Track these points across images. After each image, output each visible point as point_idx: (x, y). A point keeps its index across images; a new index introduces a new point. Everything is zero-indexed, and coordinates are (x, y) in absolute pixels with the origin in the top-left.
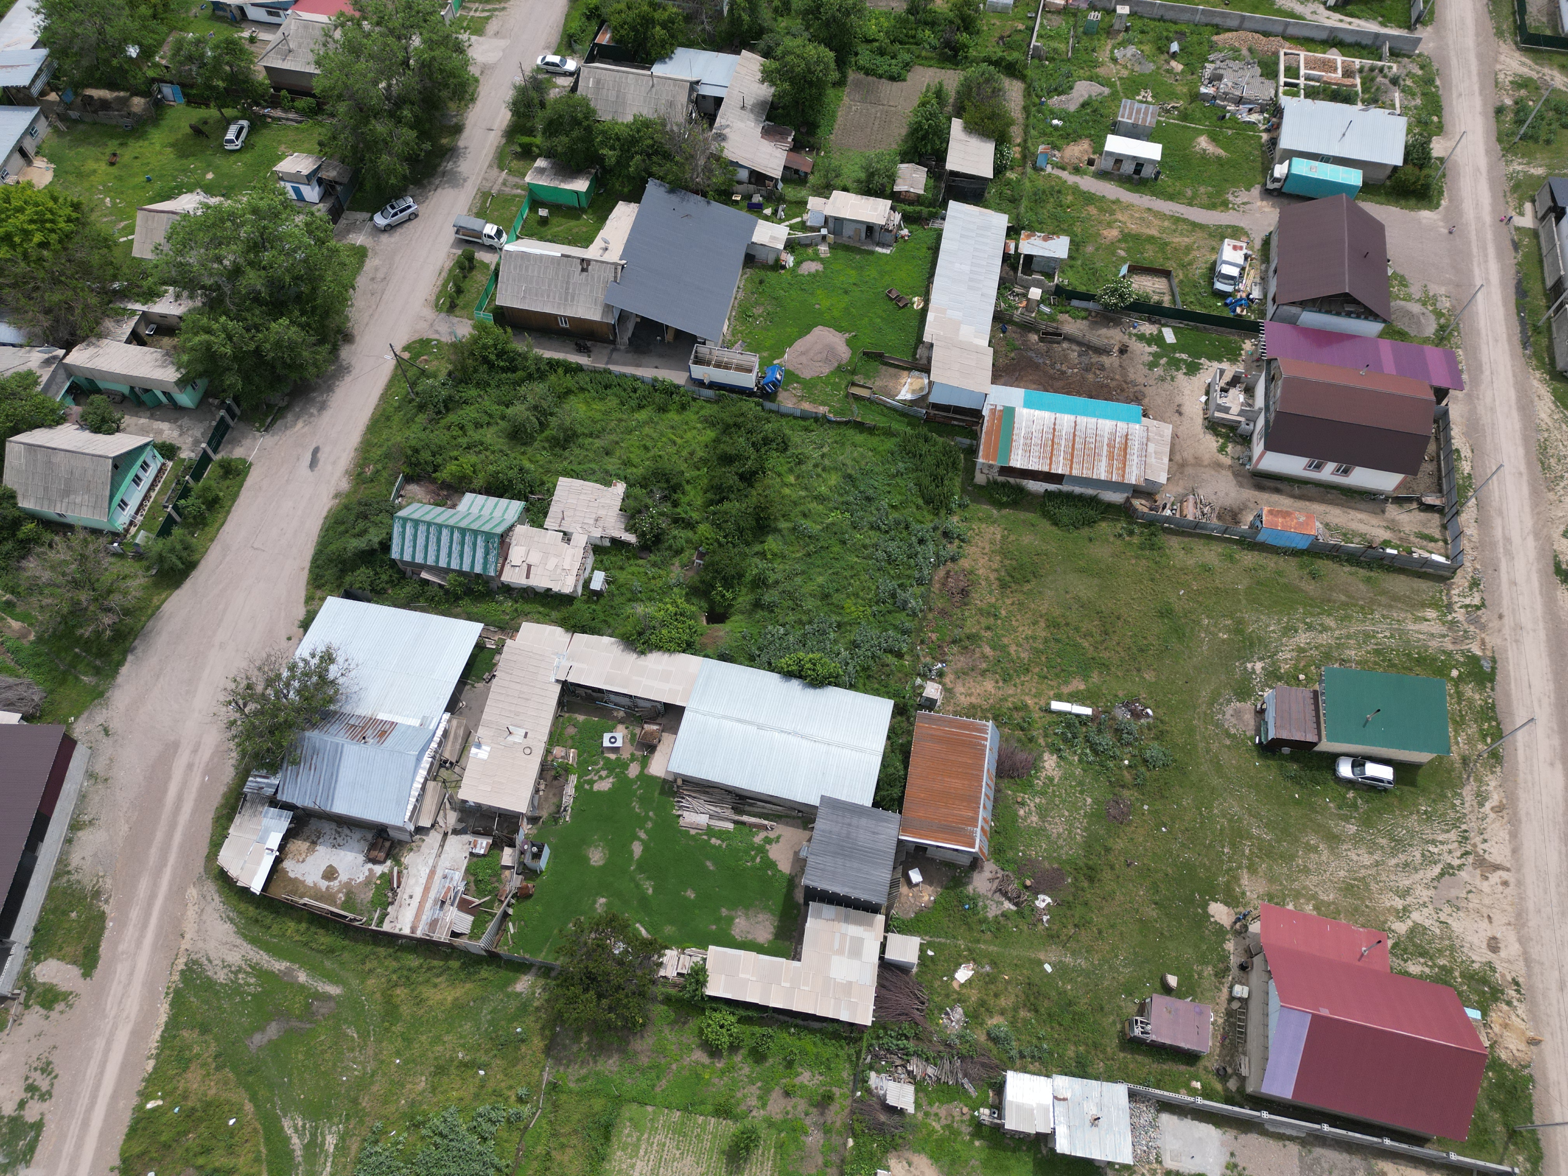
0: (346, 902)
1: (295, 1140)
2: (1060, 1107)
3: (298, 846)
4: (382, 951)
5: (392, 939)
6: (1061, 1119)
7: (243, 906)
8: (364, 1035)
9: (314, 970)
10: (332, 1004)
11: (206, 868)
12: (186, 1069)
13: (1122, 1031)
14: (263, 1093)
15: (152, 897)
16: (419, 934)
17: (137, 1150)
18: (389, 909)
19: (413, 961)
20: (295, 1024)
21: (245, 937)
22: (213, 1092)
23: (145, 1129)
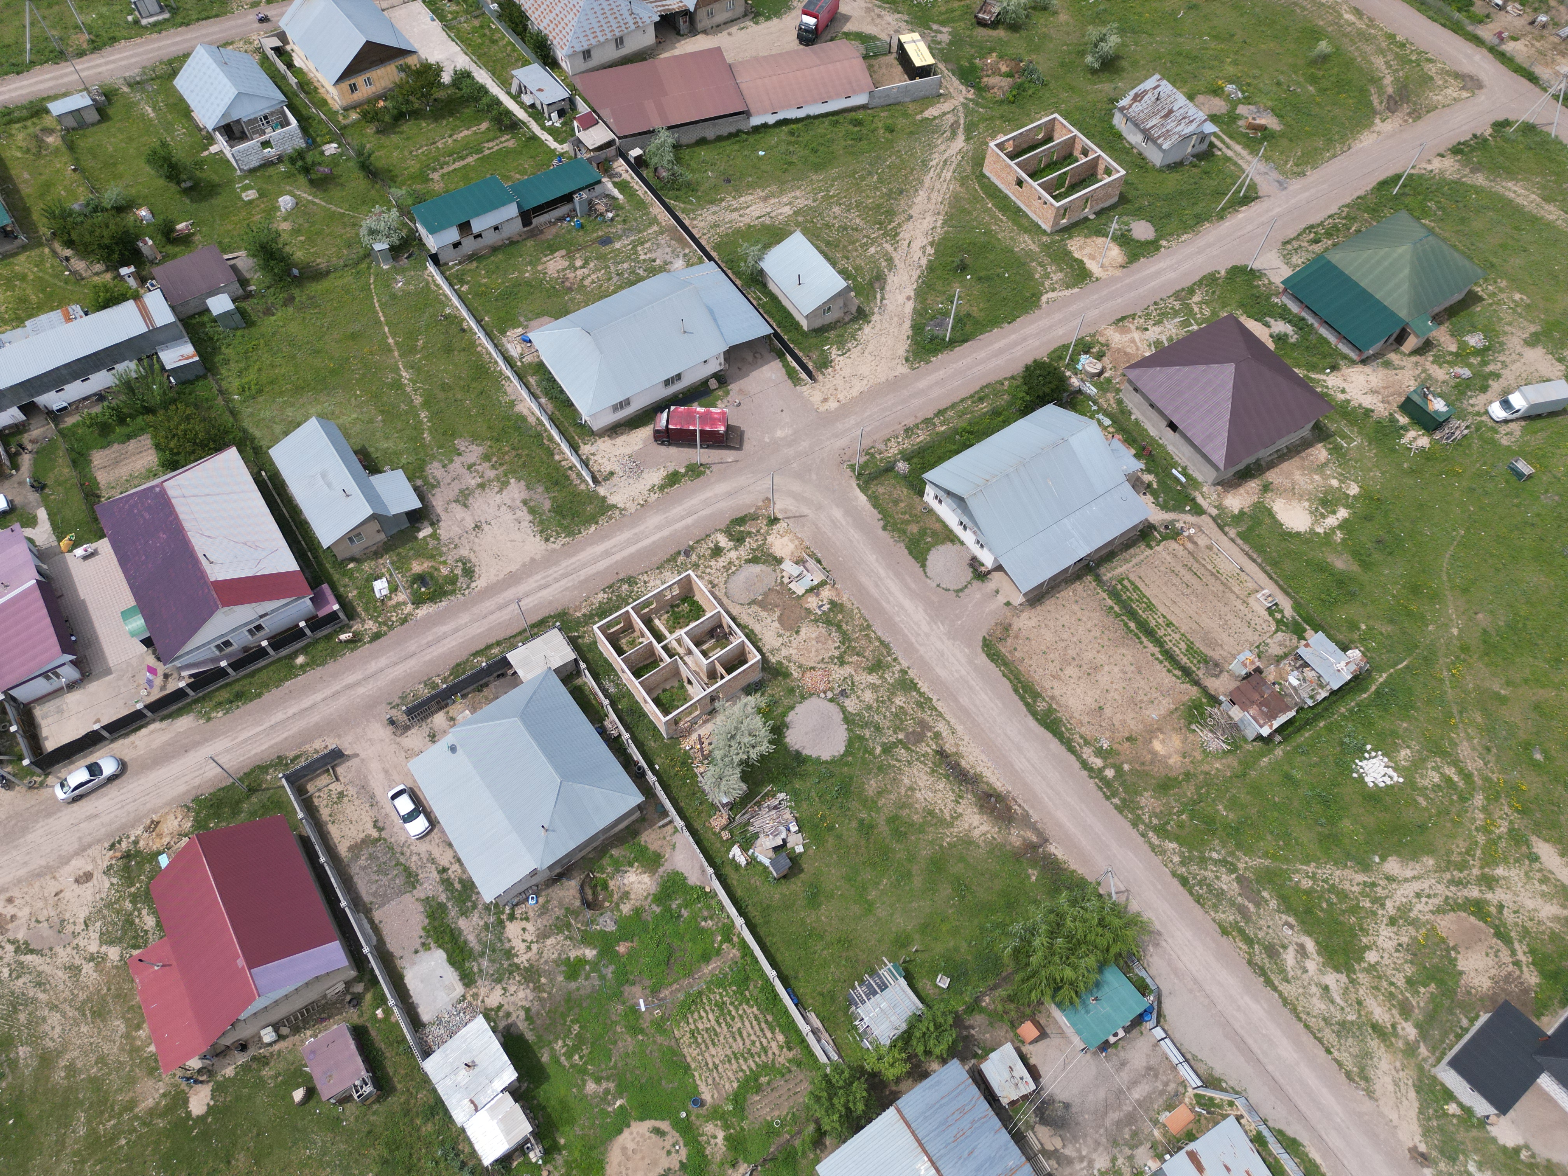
2: (481, 1101)
6: (490, 1093)
13: (378, 1100)
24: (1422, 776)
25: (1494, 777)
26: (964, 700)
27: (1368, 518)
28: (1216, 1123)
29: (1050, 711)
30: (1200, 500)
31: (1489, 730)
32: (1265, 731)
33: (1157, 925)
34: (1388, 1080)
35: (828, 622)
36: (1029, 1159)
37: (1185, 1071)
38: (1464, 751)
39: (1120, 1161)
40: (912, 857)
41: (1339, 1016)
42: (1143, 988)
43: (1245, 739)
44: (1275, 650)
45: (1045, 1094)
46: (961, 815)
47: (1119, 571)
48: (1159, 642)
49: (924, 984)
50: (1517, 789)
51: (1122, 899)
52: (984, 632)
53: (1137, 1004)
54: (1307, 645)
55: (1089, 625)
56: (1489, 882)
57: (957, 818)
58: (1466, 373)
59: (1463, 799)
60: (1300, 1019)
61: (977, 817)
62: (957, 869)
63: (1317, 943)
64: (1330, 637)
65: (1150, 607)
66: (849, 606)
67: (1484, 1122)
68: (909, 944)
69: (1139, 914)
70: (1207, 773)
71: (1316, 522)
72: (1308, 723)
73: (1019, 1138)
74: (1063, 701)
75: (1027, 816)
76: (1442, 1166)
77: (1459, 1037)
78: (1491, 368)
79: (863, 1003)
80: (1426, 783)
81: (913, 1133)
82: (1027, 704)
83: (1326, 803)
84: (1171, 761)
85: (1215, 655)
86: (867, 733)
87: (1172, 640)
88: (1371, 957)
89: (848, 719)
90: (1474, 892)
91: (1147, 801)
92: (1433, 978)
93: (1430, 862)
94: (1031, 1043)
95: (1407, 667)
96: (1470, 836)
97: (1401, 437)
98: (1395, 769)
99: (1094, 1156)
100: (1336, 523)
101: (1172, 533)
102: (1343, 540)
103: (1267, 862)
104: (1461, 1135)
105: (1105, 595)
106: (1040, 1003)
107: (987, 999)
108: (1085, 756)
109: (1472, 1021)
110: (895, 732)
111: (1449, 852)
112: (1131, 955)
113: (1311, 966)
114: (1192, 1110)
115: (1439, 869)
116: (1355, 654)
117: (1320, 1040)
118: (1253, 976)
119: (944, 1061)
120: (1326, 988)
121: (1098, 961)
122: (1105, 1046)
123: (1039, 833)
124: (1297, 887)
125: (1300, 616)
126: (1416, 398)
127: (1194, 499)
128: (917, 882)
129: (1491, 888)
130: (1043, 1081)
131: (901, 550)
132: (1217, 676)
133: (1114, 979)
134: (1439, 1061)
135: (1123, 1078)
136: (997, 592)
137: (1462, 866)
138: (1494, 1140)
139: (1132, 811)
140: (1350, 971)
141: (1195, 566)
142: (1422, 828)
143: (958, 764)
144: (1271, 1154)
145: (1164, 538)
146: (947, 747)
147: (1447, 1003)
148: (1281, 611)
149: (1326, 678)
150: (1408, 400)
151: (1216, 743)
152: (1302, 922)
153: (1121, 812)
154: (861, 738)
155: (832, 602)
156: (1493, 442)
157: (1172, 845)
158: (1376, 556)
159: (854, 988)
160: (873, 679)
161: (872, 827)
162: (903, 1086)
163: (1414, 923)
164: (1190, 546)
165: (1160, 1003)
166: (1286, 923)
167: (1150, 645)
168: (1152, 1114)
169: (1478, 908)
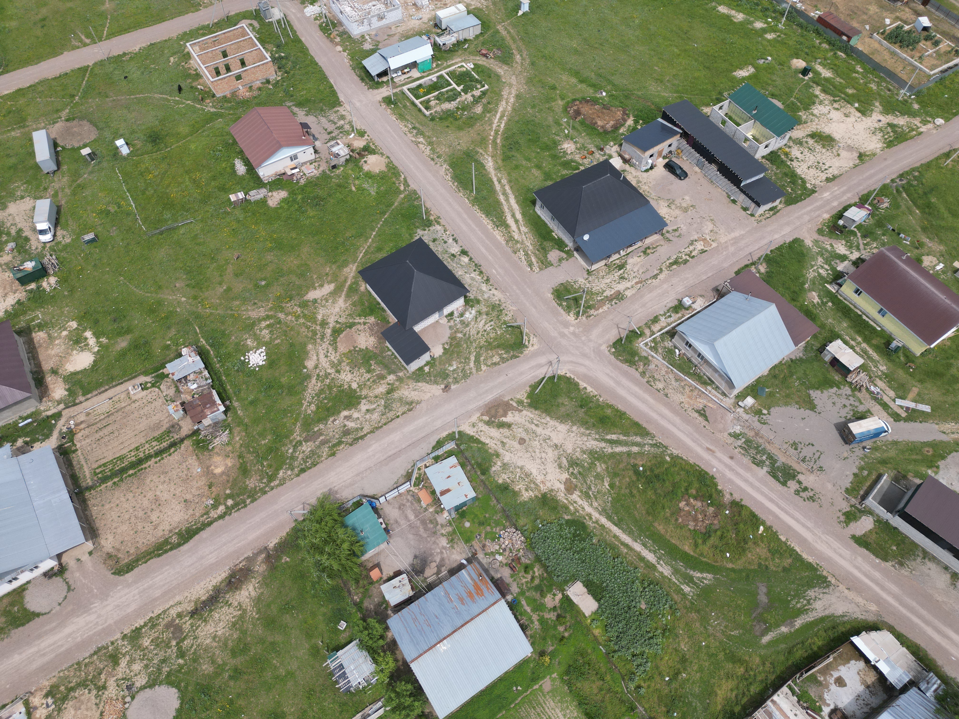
0: (816, 679)
1: (699, 575)
3: (871, 678)
4: (772, 677)
5: (776, 687)
7: (848, 627)
8: (729, 637)
9: (784, 638)
10: (758, 634)
11: (886, 623)
12: (769, 551)
14: (733, 575)
15: (883, 588)
16: (769, 703)
17: (743, 513)
18: (795, 698)
19: (755, 689)
20: (759, 610)
21: (828, 617)
22: (749, 555)
23: (751, 520)
24: (264, 337)
25: (270, 305)
26: (158, 593)
27: (96, 322)
28: (428, 478)
29: (180, 534)
30: (49, 413)
31: (245, 300)
32: (222, 408)
33: (325, 490)
34: (413, 393)
35: (65, 699)
36: (441, 583)
37: (403, 489)
38: (254, 314)
39: (443, 532)
40: (262, 641)
41: (382, 408)
42: (358, 504)
43: (224, 421)
44: (171, 392)
45: (409, 569)
46: (239, 603)
47: (87, 473)
48: (148, 457)
49: (342, 638)
50: (278, 298)
51: (308, 508)
52: (108, 574)
53: (366, 509)
54: (173, 374)
55: (123, 499)
56: (324, 324)
57: (241, 606)
58: (11, 245)
59: (280, 322)
60: (381, 427)
61: (242, 592)
62: (274, 609)
63: (345, 409)
64: (171, 361)
65: (121, 458)
66: (55, 680)
67: (432, 358)
68: (317, 647)
69: (318, 499)
70: (241, 445)
71: (90, 350)
72: (221, 384)
73: (430, 587)
74: (174, 525)
75: (248, 559)
76: (450, 380)
77: (396, 357)
78: (13, 232)
79: (349, 682)
80: (268, 337)
81: (425, 652)
82: (171, 549)
83: (270, 387)
84: (230, 464)
85: (166, 426)
86: (166, 669)
87: (148, 449)
88: (354, 386)
89: (151, 685)
90: (328, 332)
91: (252, 483)
92: (368, 361)
93: (310, 347)
94: (382, 574)
95: (199, 328)
96: (300, 325)
97: (44, 290)
98: (258, 349)
99: (440, 545)
100: (95, 339)
101: (70, 434)
102: (107, 338)
103: (299, 424)
104: (438, 368)
105: (103, 486)
106: (361, 565)
107: (355, 598)
108: (216, 516)
109: (389, 350)
110: (170, 647)
111: (306, 336)
112: (340, 508)
113: (356, 415)
114: (421, 489)
115: (315, 343)
116: (184, 351)
117: (392, 420)
118: (358, 445)
119: (387, 628)
120: (368, 411)
121: (341, 527)
122: (387, 530)
123: (260, 552)
124: (315, 413)
125: (152, 373)
126: (19, 275)
127: (48, 417)
128: (279, 638)
129: (327, 324)
130: (402, 569)
131: (17, 633)
132: (180, 428)
133: (353, 519)
134: (406, 369)
135: (404, 524)
136: (78, 560)
137: (315, 333)
138: (440, 356)
139: (256, 492)
140: (360, 398)
141: (99, 425)
142: (292, 345)
143: (203, 602)
144: (443, 455)
145: (72, 441)
146: (189, 609)
147: (380, 358)
148: (147, 383)
149: (196, 369)
150: (19, 279)
151: (224, 437)
152: (333, 414)
153: (256, 500)
154: (169, 674)
155: (46, 696)
156: (66, 246)
157: (281, 473)
158: (124, 324)
159: (340, 688)
160: (123, 663)
161: (236, 670)
162: (400, 657)
163: (340, 362)
164: (82, 426)
165: (367, 496)
166: (333, 422)
167: (149, 463)
168: (422, 510)
169: (336, 332)
